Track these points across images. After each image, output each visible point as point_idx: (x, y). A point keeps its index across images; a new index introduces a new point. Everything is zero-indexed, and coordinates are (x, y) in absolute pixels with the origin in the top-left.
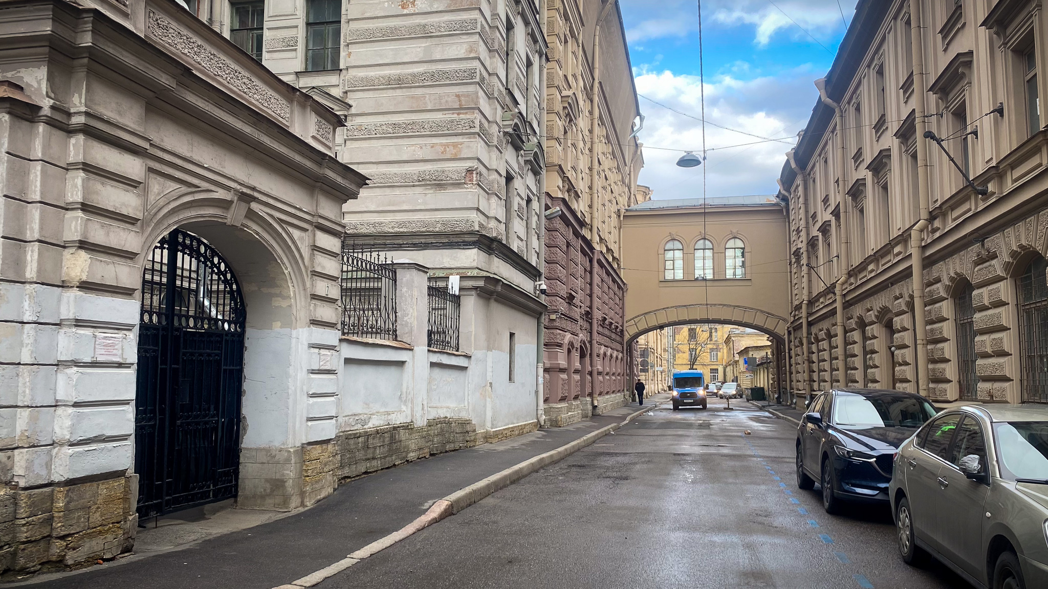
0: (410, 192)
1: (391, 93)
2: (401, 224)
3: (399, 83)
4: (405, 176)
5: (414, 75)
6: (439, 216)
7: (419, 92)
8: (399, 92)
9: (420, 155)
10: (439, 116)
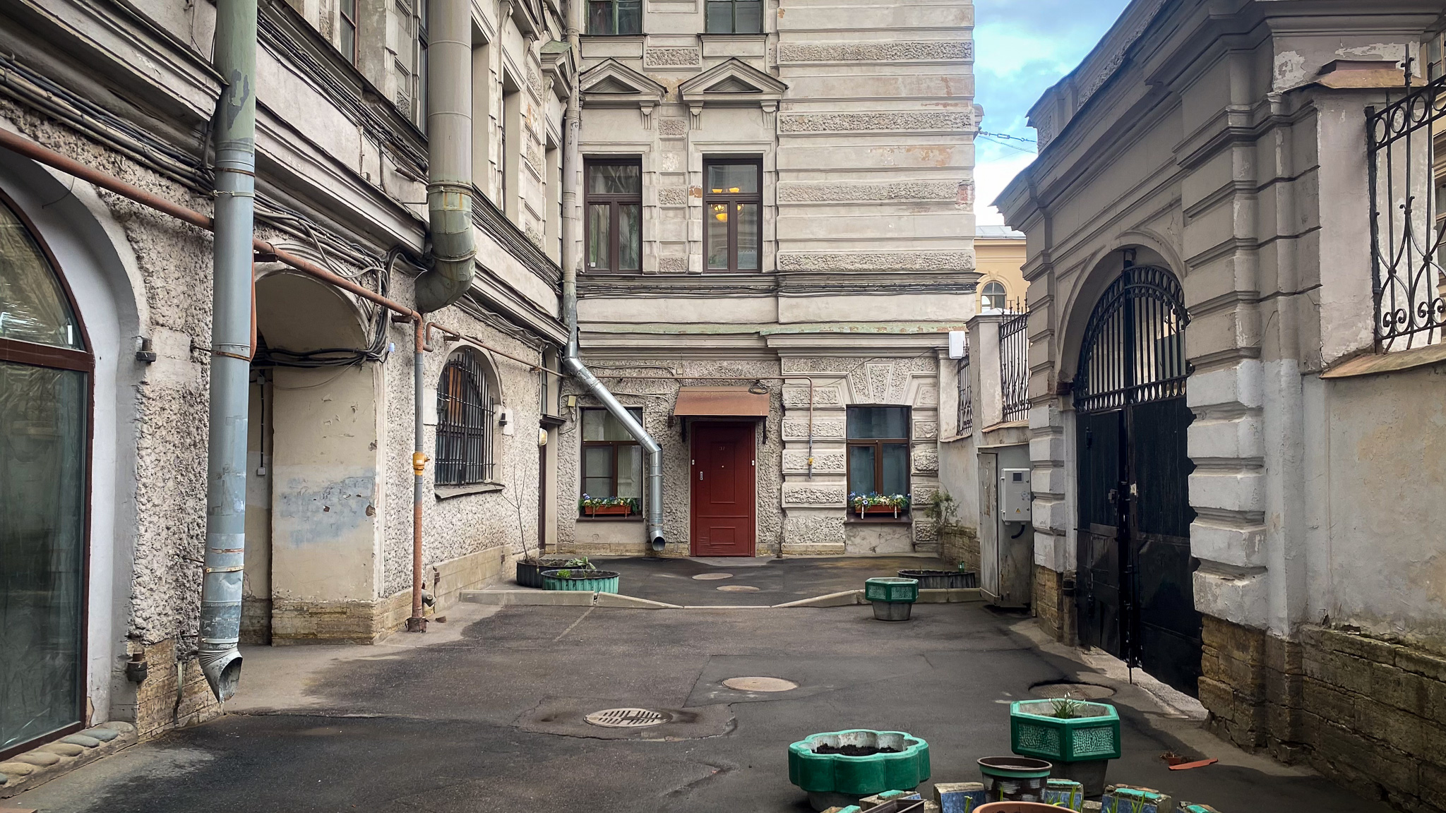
0: (875, 213)
1: (845, 72)
2: (863, 258)
3: (858, 57)
4: (868, 190)
5: (880, 48)
6: (919, 247)
7: (887, 71)
8: (856, 71)
9: (890, 161)
10: (917, 107)
